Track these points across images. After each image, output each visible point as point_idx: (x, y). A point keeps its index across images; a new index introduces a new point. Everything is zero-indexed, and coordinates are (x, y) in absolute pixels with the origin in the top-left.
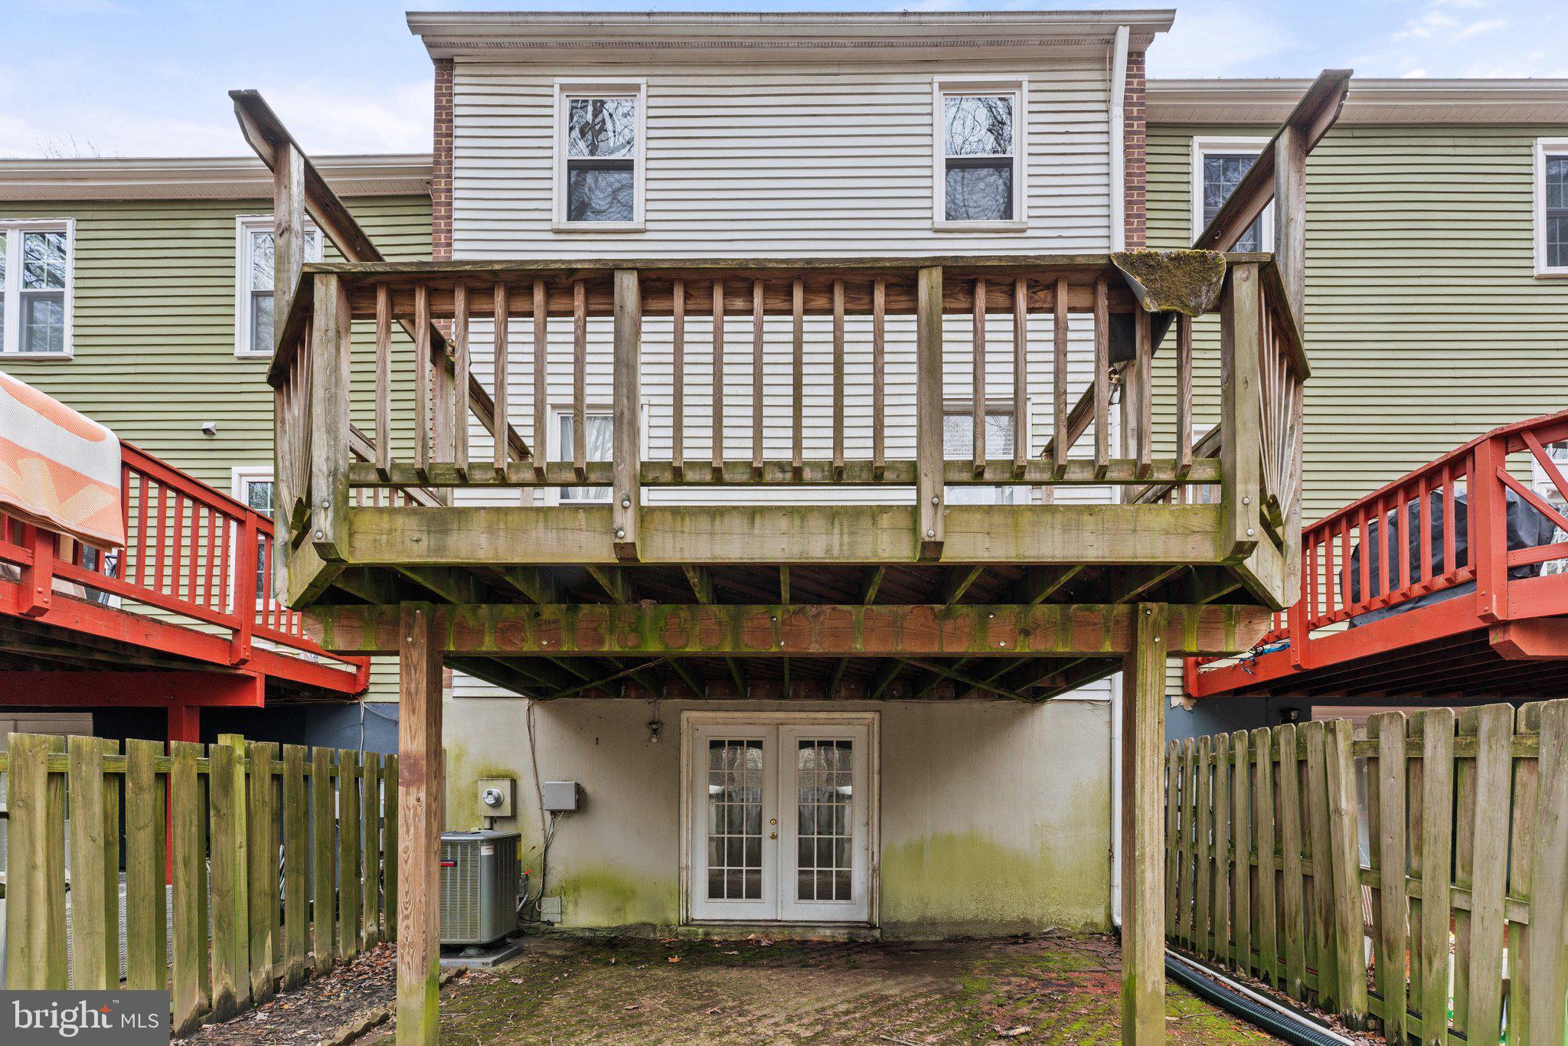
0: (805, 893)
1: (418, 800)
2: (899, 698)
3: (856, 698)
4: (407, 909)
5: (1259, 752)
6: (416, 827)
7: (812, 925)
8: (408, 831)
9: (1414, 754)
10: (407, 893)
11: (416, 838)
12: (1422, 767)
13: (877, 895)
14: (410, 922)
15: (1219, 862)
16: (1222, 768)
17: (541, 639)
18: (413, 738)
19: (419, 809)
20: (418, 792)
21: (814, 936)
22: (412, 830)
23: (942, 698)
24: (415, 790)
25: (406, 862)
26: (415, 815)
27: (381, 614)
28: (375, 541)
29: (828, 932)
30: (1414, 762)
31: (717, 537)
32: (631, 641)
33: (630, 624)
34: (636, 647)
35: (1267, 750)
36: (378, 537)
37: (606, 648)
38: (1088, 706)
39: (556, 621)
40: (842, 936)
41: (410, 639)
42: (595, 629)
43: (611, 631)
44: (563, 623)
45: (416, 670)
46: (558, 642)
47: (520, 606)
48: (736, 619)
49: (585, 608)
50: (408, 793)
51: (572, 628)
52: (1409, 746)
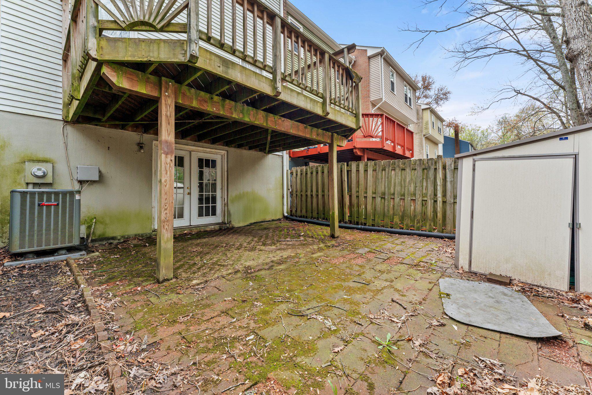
0: (200, 215)
1: (171, 161)
2: (234, 147)
3: (221, 145)
4: (166, 206)
5: (325, 169)
6: (170, 172)
7: (206, 225)
8: (166, 173)
9: (358, 169)
10: (166, 199)
11: (170, 176)
12: (367, 172)
13: (227, 213)
14: (167, 211)
15: (314, 195)
16: (314, 173)
17: (213, 107)
18: (169, 135)
19: (172, 164)
20: (171, 157)
21: (208, 229)
22: (168, 173)
23: (245, 149)
24: (170, 156)
25: (166, 186)
26: (170, 167)
27: (148, 78)
28: (205, 61)
29: (213, 227)
30: (358, 171)
31: (292, 97)
32: (241, 116)
33: (240, 110)
34: (243, 118)
35: (327, 169)
36: (206, 60)
37: (234, 116)
38: (278, 156)
39: (218, 103)
40: (217, 227)
41: (167, 94)
42: (230, 109)
43: (235, 110)
44: (220, 104)
45: (170, 107)
46: (219, 110)
47: (207, 93)
48: (267, 116)
49: (228, 101)
50: (166, 157)
51: (223, 106)
52: (357, 168)
